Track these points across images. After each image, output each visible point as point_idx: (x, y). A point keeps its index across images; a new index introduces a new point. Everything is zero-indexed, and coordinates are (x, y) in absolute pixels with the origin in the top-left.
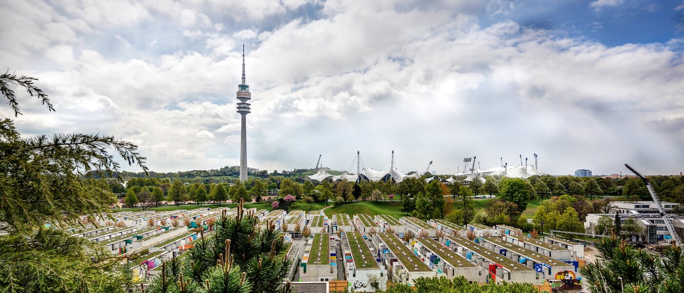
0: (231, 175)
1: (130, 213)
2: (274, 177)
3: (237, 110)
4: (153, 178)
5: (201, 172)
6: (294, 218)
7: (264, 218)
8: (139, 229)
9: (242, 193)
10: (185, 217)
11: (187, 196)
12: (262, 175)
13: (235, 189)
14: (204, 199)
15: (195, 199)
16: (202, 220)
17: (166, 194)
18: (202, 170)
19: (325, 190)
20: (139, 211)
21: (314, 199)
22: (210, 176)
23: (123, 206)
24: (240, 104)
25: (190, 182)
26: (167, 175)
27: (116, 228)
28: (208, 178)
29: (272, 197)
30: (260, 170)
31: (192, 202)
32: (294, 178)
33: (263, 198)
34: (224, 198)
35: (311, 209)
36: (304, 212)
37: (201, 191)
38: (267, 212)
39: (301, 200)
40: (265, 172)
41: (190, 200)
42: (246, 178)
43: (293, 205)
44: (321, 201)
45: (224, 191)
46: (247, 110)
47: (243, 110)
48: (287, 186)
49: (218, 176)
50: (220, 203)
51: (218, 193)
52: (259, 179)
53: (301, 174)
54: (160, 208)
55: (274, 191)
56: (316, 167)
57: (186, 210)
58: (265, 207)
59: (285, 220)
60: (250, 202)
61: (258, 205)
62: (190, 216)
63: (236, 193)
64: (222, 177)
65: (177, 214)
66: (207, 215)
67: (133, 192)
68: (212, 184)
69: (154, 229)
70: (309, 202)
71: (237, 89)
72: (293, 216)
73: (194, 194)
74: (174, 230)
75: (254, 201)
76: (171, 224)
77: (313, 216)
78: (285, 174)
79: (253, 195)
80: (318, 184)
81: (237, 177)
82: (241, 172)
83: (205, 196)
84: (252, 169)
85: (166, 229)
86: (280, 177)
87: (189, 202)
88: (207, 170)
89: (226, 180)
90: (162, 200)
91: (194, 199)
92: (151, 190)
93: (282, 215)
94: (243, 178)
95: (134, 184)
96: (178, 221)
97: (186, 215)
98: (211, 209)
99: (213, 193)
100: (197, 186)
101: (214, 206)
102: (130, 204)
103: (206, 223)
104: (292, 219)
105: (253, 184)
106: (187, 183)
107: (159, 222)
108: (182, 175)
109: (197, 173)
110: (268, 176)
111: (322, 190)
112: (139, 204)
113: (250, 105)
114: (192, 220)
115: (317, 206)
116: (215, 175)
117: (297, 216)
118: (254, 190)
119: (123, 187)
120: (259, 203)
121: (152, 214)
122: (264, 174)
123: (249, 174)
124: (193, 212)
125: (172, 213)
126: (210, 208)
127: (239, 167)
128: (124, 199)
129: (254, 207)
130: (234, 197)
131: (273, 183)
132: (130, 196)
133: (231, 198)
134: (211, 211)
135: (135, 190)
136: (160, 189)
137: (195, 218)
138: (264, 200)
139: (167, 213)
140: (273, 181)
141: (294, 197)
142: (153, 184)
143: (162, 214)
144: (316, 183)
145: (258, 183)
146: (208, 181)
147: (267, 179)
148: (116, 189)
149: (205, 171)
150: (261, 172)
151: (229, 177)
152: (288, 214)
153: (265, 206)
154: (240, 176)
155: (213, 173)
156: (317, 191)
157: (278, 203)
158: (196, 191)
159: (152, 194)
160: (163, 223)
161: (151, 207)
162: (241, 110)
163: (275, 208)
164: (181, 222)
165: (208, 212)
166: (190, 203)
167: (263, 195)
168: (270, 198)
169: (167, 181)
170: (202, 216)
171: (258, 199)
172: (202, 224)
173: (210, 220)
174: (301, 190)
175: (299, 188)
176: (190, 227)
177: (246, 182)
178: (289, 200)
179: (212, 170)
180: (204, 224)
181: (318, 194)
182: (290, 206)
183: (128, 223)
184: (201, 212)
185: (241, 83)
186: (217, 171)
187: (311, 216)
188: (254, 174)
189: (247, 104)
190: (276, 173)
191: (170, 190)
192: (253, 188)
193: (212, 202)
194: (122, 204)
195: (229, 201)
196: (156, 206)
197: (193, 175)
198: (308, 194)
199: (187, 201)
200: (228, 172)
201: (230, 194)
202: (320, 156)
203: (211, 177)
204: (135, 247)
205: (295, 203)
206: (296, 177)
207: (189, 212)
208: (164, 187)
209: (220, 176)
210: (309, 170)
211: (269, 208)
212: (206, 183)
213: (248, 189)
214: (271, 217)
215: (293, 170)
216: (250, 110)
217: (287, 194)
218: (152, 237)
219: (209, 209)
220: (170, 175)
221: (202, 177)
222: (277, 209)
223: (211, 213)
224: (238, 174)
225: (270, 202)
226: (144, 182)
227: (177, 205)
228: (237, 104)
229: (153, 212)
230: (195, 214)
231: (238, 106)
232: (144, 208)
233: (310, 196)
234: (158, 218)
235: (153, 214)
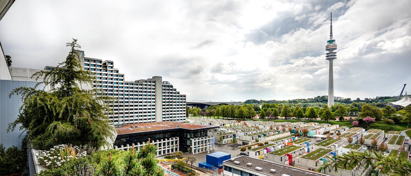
0: (321, 102)
1: (261, 122)
2: (356, 103)
3: (326, 58)
4: (274, 104)
5: (302, 100)
6: (372, 135)
7: (344, 132)
8: (265, 131)
9: (328, 113)
10: (289, 127)
11: (291, 114)
12: (346, 102)
13: (323, 111)
14: (302, 116)
15: (296, 116)
16: (300, 129)
17: (280, 113)
18: (303, 98)
19: (408, 114)
20: (266, 121)
21: (395, 121)
22: (307, 102)
23: (260, 118)
24: (329, 53)
25: (295, 106)
26: (282, 102)
27: (255, 129)
28: (306, 104)
29: (353, 118)
30: (345, 98)
31: (295, 118)
32: (376, 104)
33: (345, 118)
34: (315, 117)
35: (391, 129)
36: (383, 131)
37: (300, 112)
38: (347, 128)
39: (381, 122)
40: (349, 99)
41: (293, 116)
42: (333, 104)
43: (373, 125)
44: (403, 123)
45: (315, 112)
46: (333, 57)
47: (331, 57)
48: (367, 110)
49: (313, 102)
50: (312, 120)
51: (311, 113)
52: (343, 105)
53: (383, 100)
54: (277, 120)
55: (355, 114)
56: (399, 95)
57: (290, 122)
58: (346, 125)
59: (363, 135)
60: (335, 120)
61: (340, 123)
62: (293, 126)
63: (324, 113)
64: (315, 103)
65: (285, 124)
66: (303, 126)
67: (264, 111)
68: (308, 107)
69: (272, 131)
70: (389, 123)
71: (326, 44)
72: (371, 133)
73: (295, 113)
74: (282, 133)
75: (338, 120)
76: (281, 130)
77: (392, 135)
78: (367, 101)
79: (336, 115)
80: (402, 109)
81: (327, 103)
82: (328, 100)
83: (302, 115)
84: (338, 98)
85: (279, 132)
86: (362, 103)
87: (293, 118)
88: (306, 99)
89: (318, 105)
90: (278, 116)
91: (295, 116)
92: (272, 110)
93: (361, 132)
94: (330, 104)
95: (265, 107)
96: (285, 128)
97: (290, 125)
98: (306, 123)
99: (307, 113)
100: (297, 109)
101: (308, 121)
102: (262, 117)
103: (301, 131)
104: (370, 135)
105: (337, 108)
106: (293, 107)
107: (275, 128)
108: (290, 102)
109: (299, 101)
110: (351, 102)
111: (405, 114)
112: (266, 118)
113: (336, 53)
114: (293, 129)
115: (398, 127)
116: (311, 102)
117: (375, 134)
118: (338, 112)
119: (260, 108)
120: (341, 122)
121: (272, 123)
122: (348, 101)
123: (335, 101)
124: (295, 124)
125: (283, 123)
126: (305, 122)
127: (328, 96)
128: (260, 114)
129: (337, 124)
130: (322, 116)
131: (355, 108)
132: (262, 113)
133: (320, 117)
134: (306, 124)
135: (265, 110)
136: (277, 109)
137: (295, 128)
138: (346, 119)
139: (280, 123)
140: (356, 106)
141: (373, 119)
142: (274, 107)
143: (277, 124)
144: (399, 108)
145: (341, 107)
146: (305, 105)
147: (351, 105)
148: (257, 109)
149: (304, 99)
150: (345, 99)
151: (320, 103)
152: (367, 132)
153: (347, 124)
154: (328, 102)
155: (309, 100)
156: (398, 115)
157: (357, 122)
158: (297, 111)
159: (273, 112)
160: (277, 129)
161: (272, 119)
162: (329, 57)
163: (355, 126)
164: (287, 129)
165: (304, 125)
166: (293, 119)
167: (345, 116)
168: (351, 118)
169: (282, 105)
170: (299, 127)
171: (341, 119)
172: (299, 132)
173: (305, 130)
174: (381, 114)
175: (378, 112)
176: (292, 133)
177: (333, 106)
178: (368, 120)
179: (309, 99)
180: (300, 132)
181: (399, 117)
182: (369, 125)
183: (261, 127)
184: (299, 124)
185: (329, 39)
186: (312, 99)
187: (389, 135)
188: (339, 101)
189: (334, 53)
190: (358, 100)
191: (282, 110)
192: (337, 110)
193: (307, 119)
194: (259, 117)
195: (319, 119)
196: (275, 119)
197: (297, 102)
198: (388, 117)
199: (292, 117)
200: (320, 99)
201: (319, 114)
202: (405, 85)
203: (308, 103)
204: (262, 140)
205: (374, 123)
206: (378, 103)
207: (292, 123)
208: (279, 109)
209: (314, 102)
210: (393, 97)
211: (350, 126)
212: (304, 107)
213: (333, 111)
214: (350, 132)
215: (375, 98)
216: (336, 57)
217: (366, 116)
218: (271, 135)
219: (304, 123)
220: (283, 102)
221: (302, 103)
222: (357, 127)
223: (306, 125)
224: (327, 101)
225: (351, 121)
226: (269, 106)
227: (286, 119)
228: (326, 54)
229: (273, 122)
230: (296, 125)
231: (326, 55)
232: (269, 120)
233: (390, 118)
234: (275, 126)
235: (273, 123)
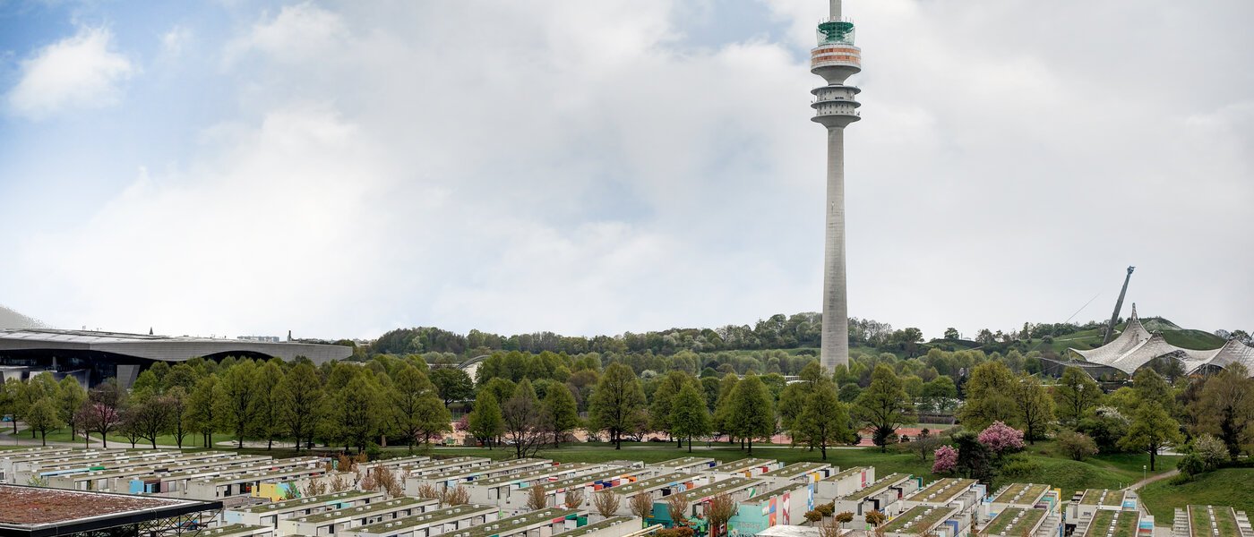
0: (790, 346)
1: (480, 464)
2: (945, 354)
4: (551, 355)
5: (694, 333)
6: (1015, 512)
7: (900, 504)
8: (506, 516)
9: (823, 407)
10: (637, 487)
11: (644, 413)
12: (902, 347)
13: (801, 395)
14: (696, 427)
15: (670, 427)
16: (691, 499)
17: (583, 406)
18: (700, 328)
19: (1144, 406)
20: (508, 458)
21: (1099, 442)
22: (722, 348)
23: (467, 441)
24: (825, 90)
25: (659, 368)
26: (591, 343)
27: (445, 506)
28: (715, 356)
29: (935, 430)
30: (895, 329)
31: (661, 436)
32: (1022, 359)
33: (901, 431)
34: (764, 429)
35: (1086, 481)
36: (1057, 492)
37: (689, 402)
38: (911, 486)
39: (1045, 446)
40: (912, 334)
41: (655, 429)
42: (844, 357)
43: (1015, 465)
44: (1130, 450)
45: (761, 402)
46: (847, 111)
47: (835, 111)
48: (991, 389)
49: (748, 347)
50: (750, 444)
51: (743, 410)
52: (890, 363)
53: (1051, 342)
54: (565, 452)
55: (942, 408)
56: (1110, 317)
57: (641, 463)
58: (907, 467)
59: (981, 518)
60: (855, 443)
61: (880, 457)
62: (653, 483)
63: (805, 409)
64: (761, 353)
65: (613, 473)
66: (706, 482)
67: (492, 397)
68: (729, 376)
69: (545, 518)
70: (1076, 453)
72: (1012, 505)
73: (666, 411)
74: (601, 526)
75: (867, 441)
76: (593, 507)
77: (1093, 509)
78: (988, 343)
79: (862, 417)
80: (1121, 383)
81: (814, 353)
82: (824, 335)
83: (700, 418)
84: (864, 325)
85: (581, 521)
86: (968, 352)
87: (653, 435)
88: (713, 329)
89: (774, 362)
90: (572, 426)
91: (667, 428)
92: (541, 393)
93: (970, 499)
94: (833, 358)
95: (497, 372)
96: (616, 497)
97: (640, 479)
98: (719, 464)
99: (727, 409)
100: (676, 384)
101: (728, 455)
102: (484, 439)
103: (700, 510)
104: (1007, 516)
105: (865, 378)
106: (652, 373)
107: (561, 500)
108: (635, 344)
109: (682, 339)
110: (923, 349)
111: (1134, 406)
112: (509, 438)
113: (857, 91)
114: (657, 498)
115: (1110, 470)
116: (738, 346)
117: (1027, 507)
118: (867, 403)
119: (468, 381)
120: (884, 451)
121: (542, 469)
122: (907, 342)
123: (853, 341)
124: (664, 470)
125: (600, 469)
126: (717, 459)
127: (819, 317)
128: (468, 418)
129: (867, 465)
130: (797, 423)
131: (939, 377)
132: (484, 408)
133: (787, 426)
134: (721, 469)
135: (498, 392)
136: (566, 387)
137: (666, 492)
138: (905, 439)
139: (586, 470)
140: (941, 367)
141: (1016, 434)
142: (550, 372)
143: (570, 472)
144: (1111, 378)
145: (882, 375)
146: (713, 364)
147: (919, 362)
148: (451, 388)
149: (706, 332)
150: (898, 334)
151: (784, 352)
152: (993, 498)
153: (908, 462)
154: (824, 352)
155: (732, 337)
156: (1110, 412)
157: (953, 452)
158: (674, 399)
159: (544, 405)
160: (572, 503)
161: (539, 447)
162: (827, 111)
163: (944, 472)
164: (624, 503)
165: (708, 474)
166: (656, 440)
167: (899, 420)
168: (926, 431)
169: (590, 364)
170: (689, 485)
171: (883, 435)
172: (688, 514)
173: (715, 503)
174: (1047, 407)
175: (1037, 399)
176: (651, 522)
177: (844, 370)
178: (996, 442)
179: (730, 328)
180: (694, 515)
181: (1115, 422)
182: (999, 466)
183: (477, 494)
184: (688, 471)
186: (746, 330)
187: (1082, 508)
188: (872, 344)
189: (849, 90)
190: (952, 340)
191: (595, 392)
192: (864, 393)
193: (725, 439)
194: (463, 433)
195: (781, 440)
196: (556, 445)
197: (668, 344)
198: (1074, 421)
199: (647, 432)
200: (783, 333)
201: (784, 413)
202: (1130, 270)
203: (726, 353)
205: (1022, 455)
206: (1032, 353)
207: (652, 469)
208: (579, 384)
209: (756, 347)
211: (923, 471)
212: (709, 373)
213: (847, 396)
214: (925, 503)
215: (1019, 329)
217: (988, 421)
219: (712, 465)
220: (601, 344)
221: (697, 350)
222: (952, 475)
223: (720, 477)
224: (815, 340)
225: (925, 446)
226: (524, 368)
227: (616, 443)
228: (814, 92)
229: (547, 464)
230: (668, 478)
231: (815, 99)
232: (521, 451)
233: (1081, 430)
234: (558, 485)
235: (545, 471)
